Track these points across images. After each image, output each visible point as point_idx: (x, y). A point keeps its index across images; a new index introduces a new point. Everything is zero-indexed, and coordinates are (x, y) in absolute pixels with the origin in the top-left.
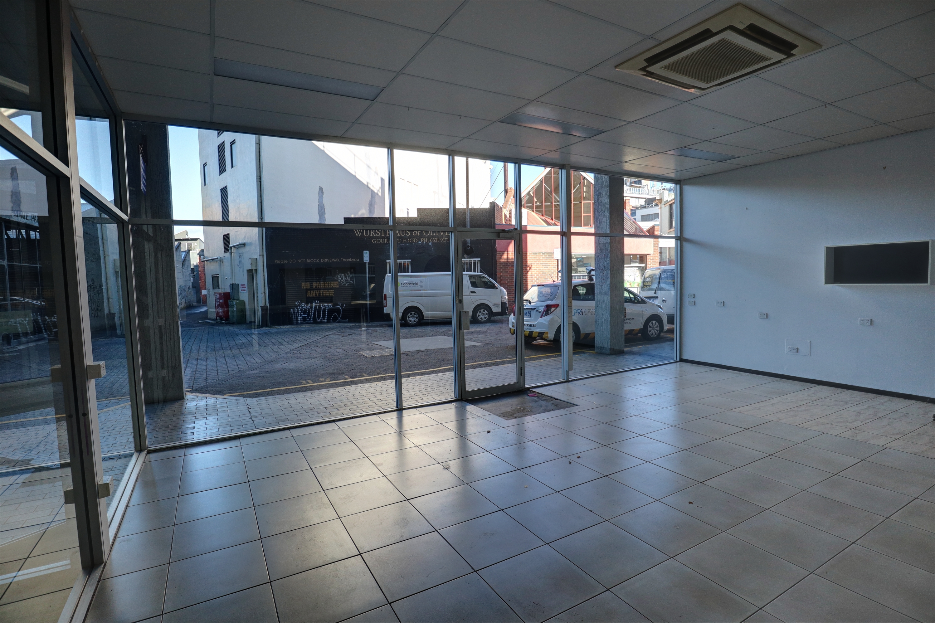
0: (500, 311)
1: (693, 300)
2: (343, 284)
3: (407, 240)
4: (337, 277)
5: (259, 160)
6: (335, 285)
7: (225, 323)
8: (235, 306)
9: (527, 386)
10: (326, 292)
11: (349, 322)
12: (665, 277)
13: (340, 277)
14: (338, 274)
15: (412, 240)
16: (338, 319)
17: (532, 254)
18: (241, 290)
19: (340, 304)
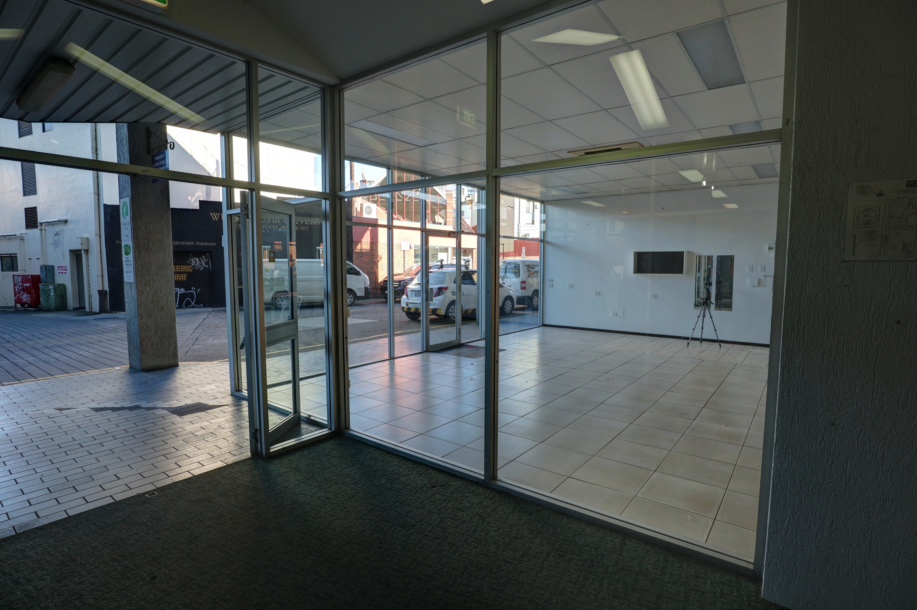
0: (363, 295)
1: (551, 283)
2: (197, 268)
3: (267, 227)
4: (191, 260)
5: (95, 130)
6: (188, 269)
7: (34, 311)
8: (52, 291)
9: (462, 342)
10: (177, 277)
11: (204, 307)
12: (510, 268)
13: (194, 261)
14: (192, 258)
15: (272, 227)
16: (192, 304)
17: (383, 245)
18: (59, 273)
19: (194, 289)
